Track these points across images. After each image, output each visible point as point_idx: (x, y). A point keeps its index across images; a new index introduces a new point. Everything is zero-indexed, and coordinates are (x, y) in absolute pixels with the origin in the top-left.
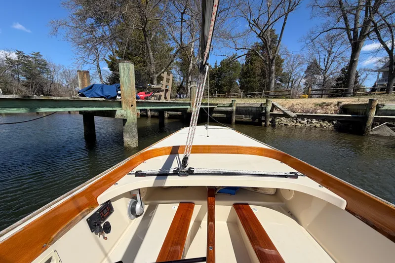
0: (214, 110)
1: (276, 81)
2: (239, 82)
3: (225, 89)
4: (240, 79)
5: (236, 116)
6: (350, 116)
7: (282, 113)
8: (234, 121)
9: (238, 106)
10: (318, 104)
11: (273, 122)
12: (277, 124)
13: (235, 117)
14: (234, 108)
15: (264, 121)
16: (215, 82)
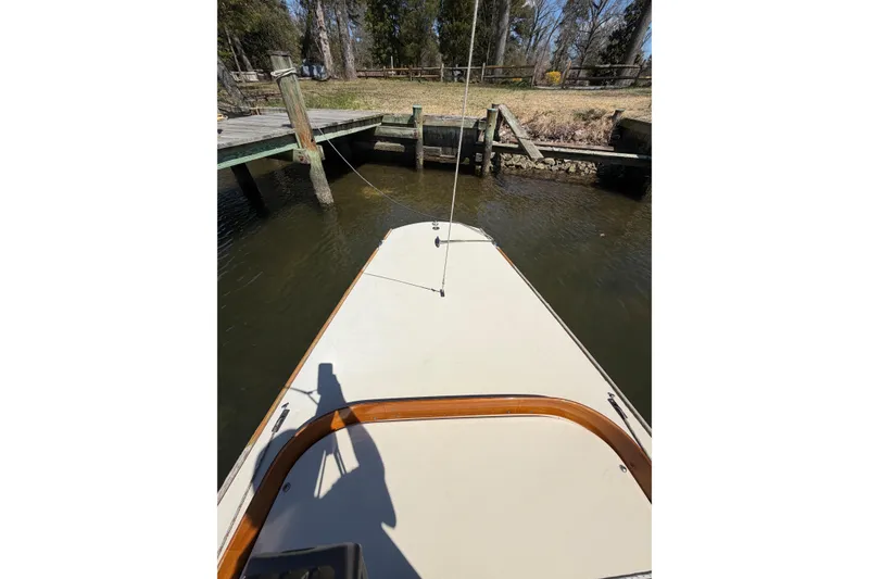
0: (376, 133)
1: (509, 32)
2: (439, 29)
3: (409, 50)
4: (440, 20)
5: (425, 151)
6: (635, 156)
7: (517, 146)
8: (421, 163)
9: (427, 123)
10: (580, 115)
11: (496, 161)
12: (503, 165)
13: (422, 153)
14: (420, 130)
15: (479, 164)
16: (386, 27)
